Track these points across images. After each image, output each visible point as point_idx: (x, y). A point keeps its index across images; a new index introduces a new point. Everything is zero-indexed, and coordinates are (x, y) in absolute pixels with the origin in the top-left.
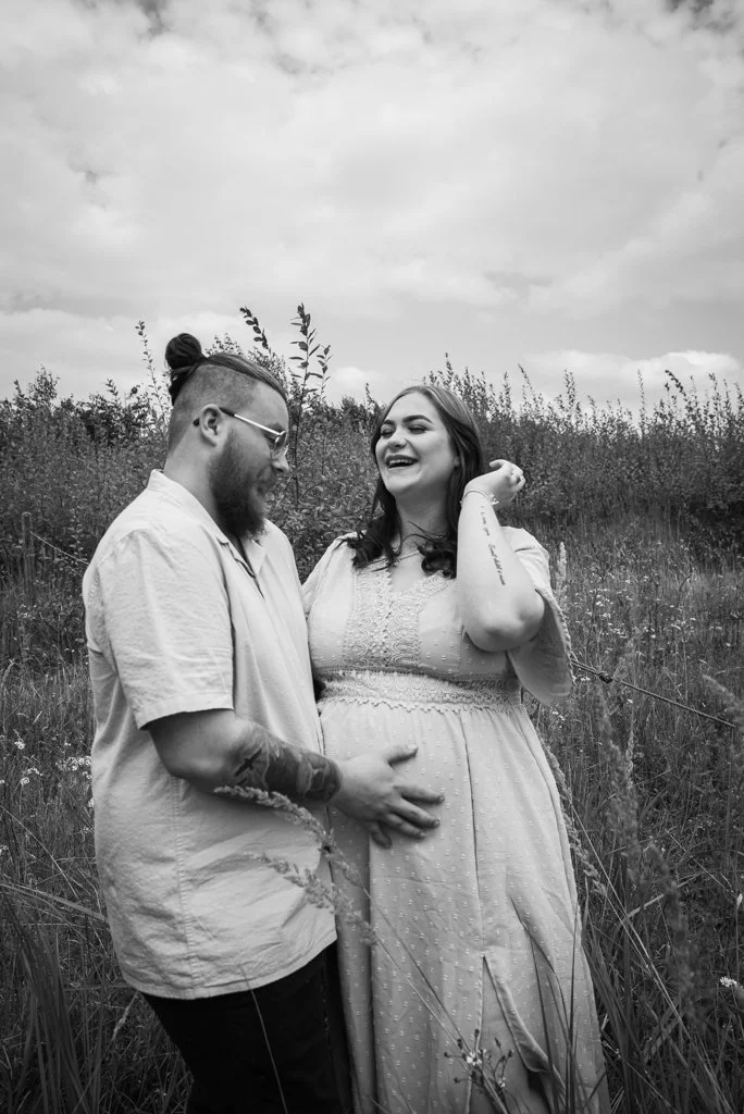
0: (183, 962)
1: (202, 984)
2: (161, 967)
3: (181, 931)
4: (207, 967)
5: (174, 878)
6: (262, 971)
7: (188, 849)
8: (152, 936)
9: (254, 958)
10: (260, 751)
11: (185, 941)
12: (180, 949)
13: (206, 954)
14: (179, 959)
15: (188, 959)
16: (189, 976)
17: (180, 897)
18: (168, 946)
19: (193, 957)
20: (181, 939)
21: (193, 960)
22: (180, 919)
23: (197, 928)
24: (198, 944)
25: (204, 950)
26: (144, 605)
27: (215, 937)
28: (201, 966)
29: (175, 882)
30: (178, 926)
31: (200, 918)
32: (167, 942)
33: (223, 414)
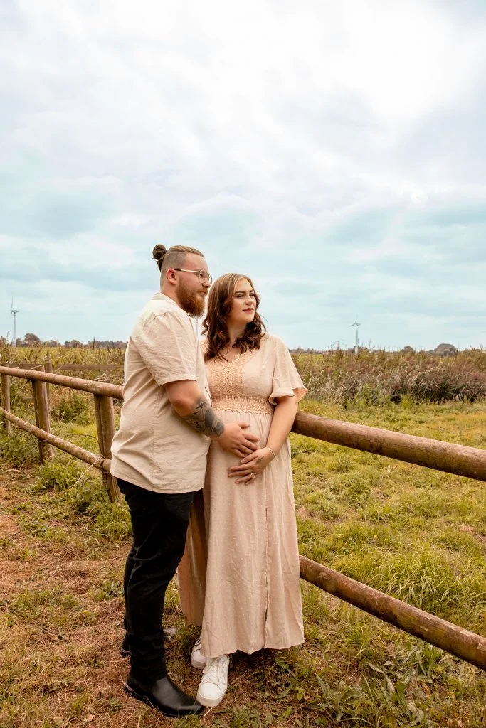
10: (206, 402)
33: (175, 271)
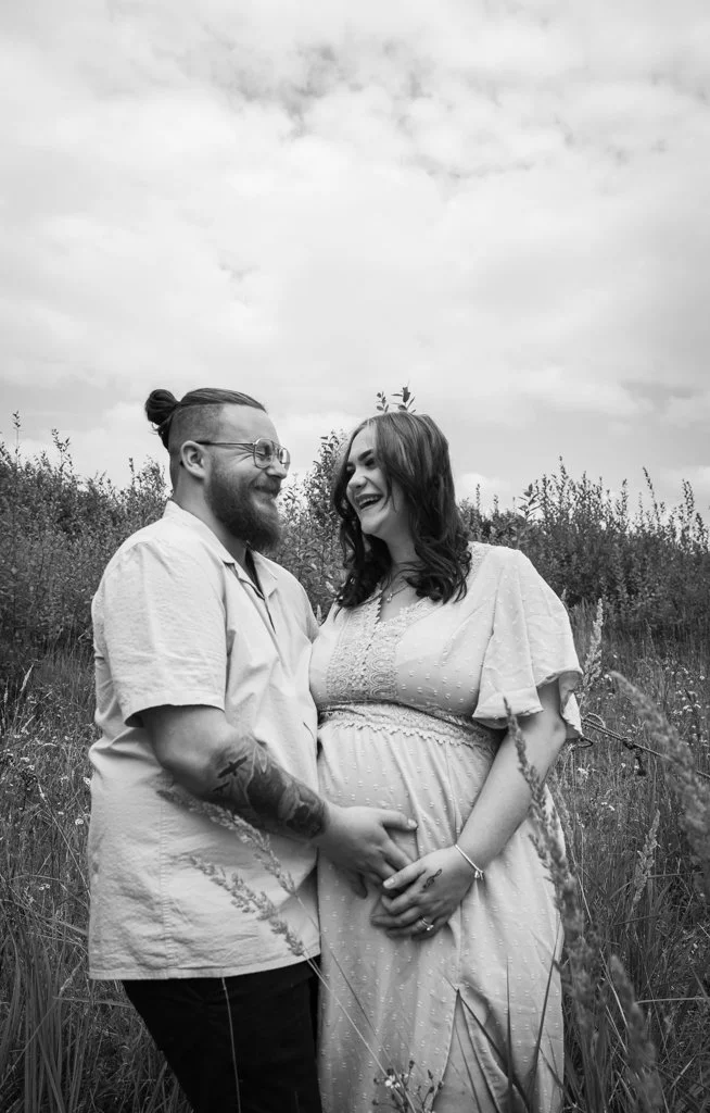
0: (159, 943)
1: (175, 965)
2: (135, 948)
3: (158, 912)
4: (182, 950)
5: (155, 859)
6: (236, 961)
7: (171, 833)
8: (129, 918)
9: (227, 946)
10: (245, 759)
11: (162, 923)
12: (155, 930)
13: (181, 936)
14: (155, 939)
15: (164, 939)
16: (163, 956)
17: (160, 878)
18: (145, 926)
19: (168, 938)
20: (158, 920)
21: (170, 941)
22: (157, 899)
23: (173, 910)
24: (174, 925)
25: (179, 933)
26: (142, 608)
27: (190, 921)
28: (176, 948)
29: (156, 863)
30: (155, 907)
31: (178, 900)
32: (145, 923)
33: (201, 447)
